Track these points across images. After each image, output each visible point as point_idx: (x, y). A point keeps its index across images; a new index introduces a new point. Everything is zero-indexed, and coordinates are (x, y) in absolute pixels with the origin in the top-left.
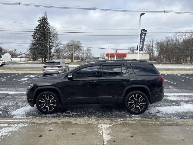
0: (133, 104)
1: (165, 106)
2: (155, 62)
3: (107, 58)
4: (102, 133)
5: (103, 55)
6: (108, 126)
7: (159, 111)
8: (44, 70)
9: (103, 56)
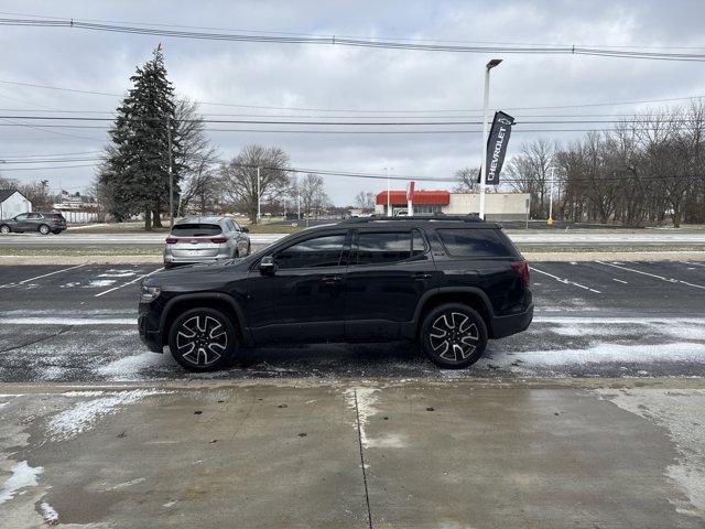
0: (443, 339)
1: (541, 349)
2: (550, 221)
3: (379, 209)
4: (356, 403)
5: (366, 199)
6: (371, 390)
7: (519, 361)
8: (167, 252)
9: (366, 201)
